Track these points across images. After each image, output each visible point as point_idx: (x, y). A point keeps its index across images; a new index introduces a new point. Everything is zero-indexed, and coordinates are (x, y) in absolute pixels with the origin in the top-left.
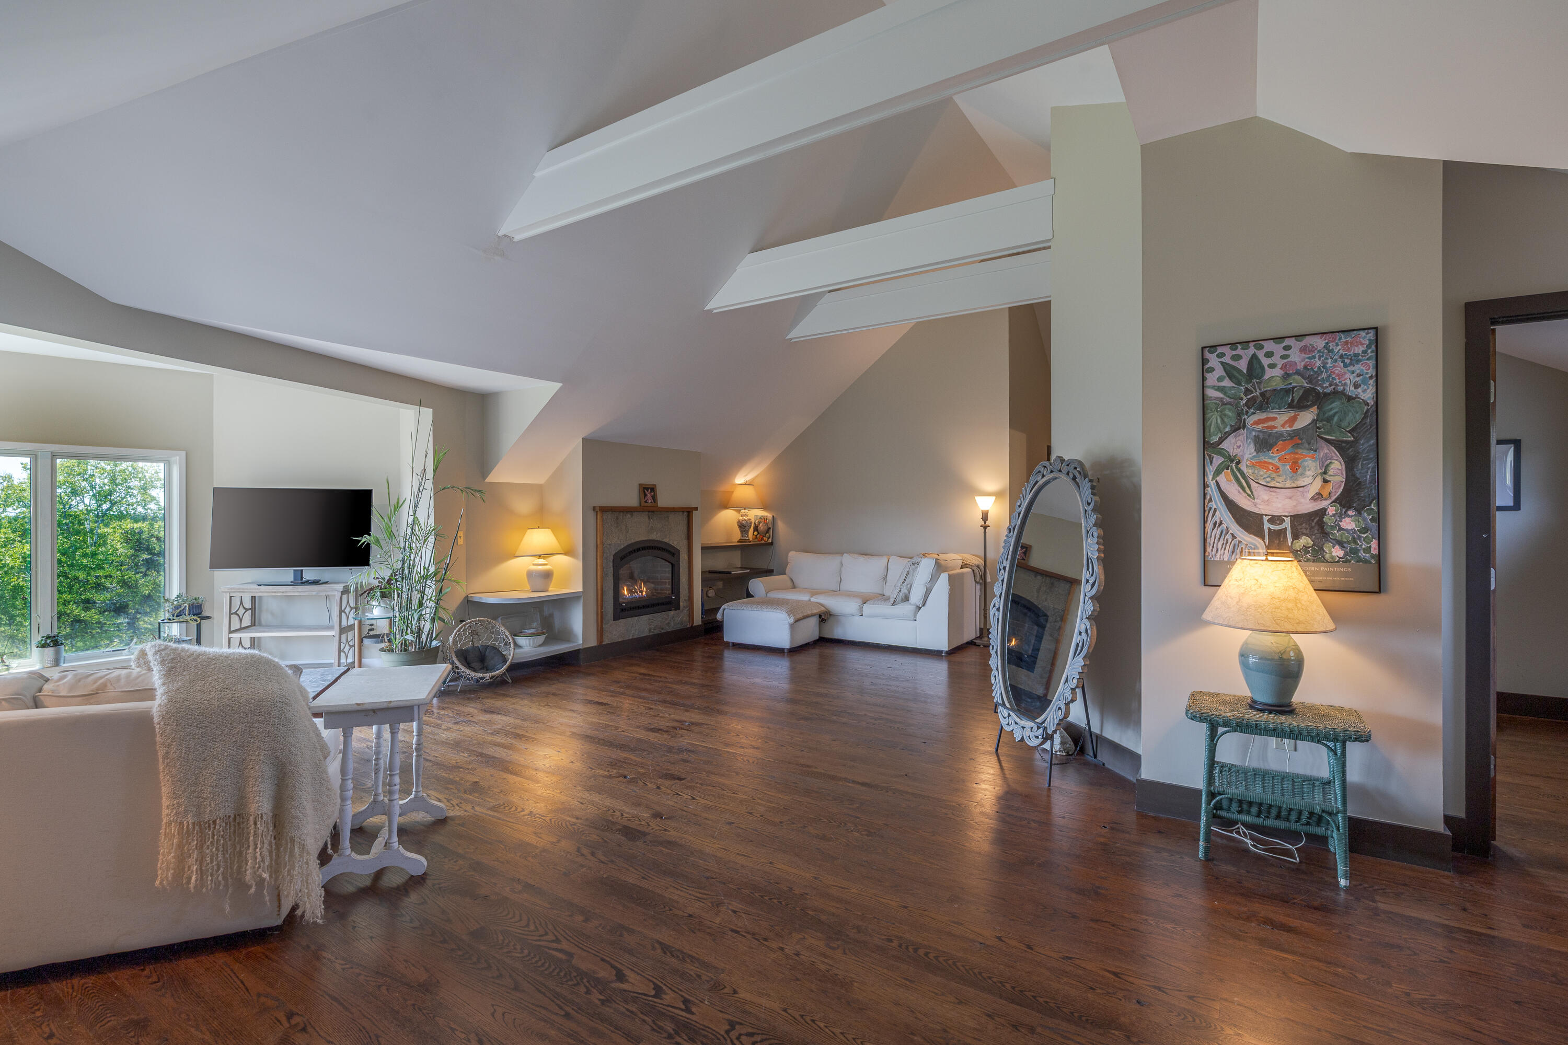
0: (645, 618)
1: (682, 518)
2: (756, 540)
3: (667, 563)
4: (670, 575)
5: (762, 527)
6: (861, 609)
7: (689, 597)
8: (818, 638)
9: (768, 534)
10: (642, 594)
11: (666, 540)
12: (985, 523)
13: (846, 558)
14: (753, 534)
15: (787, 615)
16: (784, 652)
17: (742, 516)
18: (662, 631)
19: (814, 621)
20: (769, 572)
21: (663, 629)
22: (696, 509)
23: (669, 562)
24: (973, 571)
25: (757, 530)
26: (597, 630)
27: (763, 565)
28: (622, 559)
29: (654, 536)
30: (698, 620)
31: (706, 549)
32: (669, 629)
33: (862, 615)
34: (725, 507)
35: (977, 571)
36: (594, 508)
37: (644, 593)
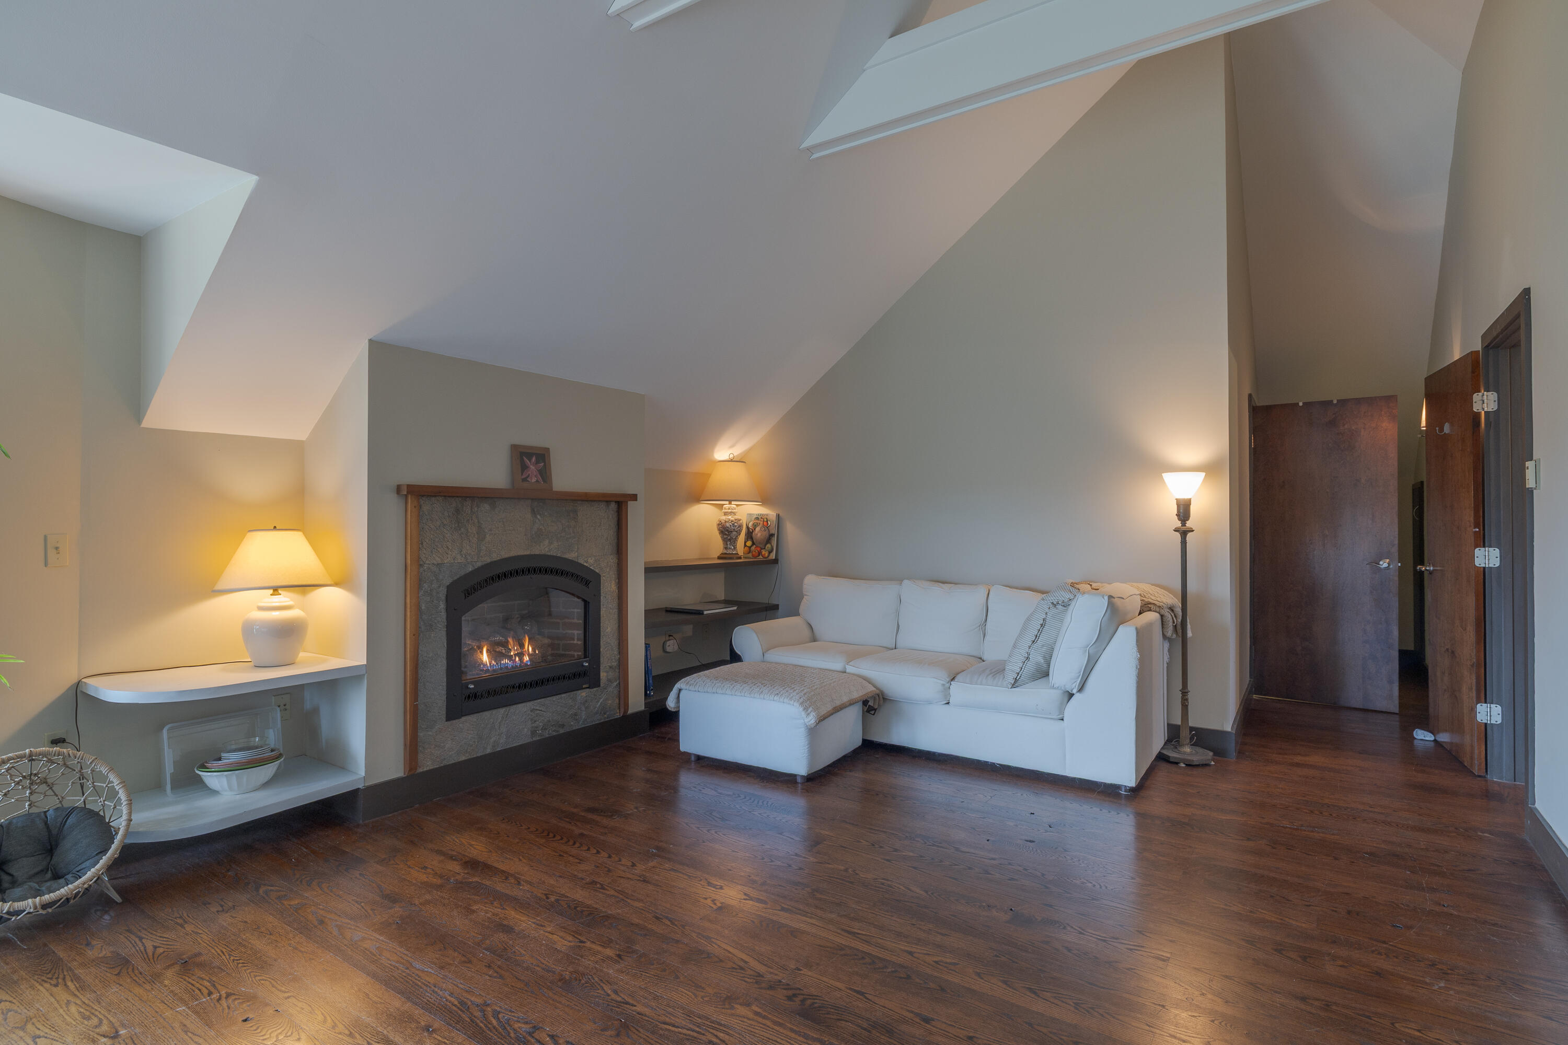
0: (523, 709)
1: (606, 515)
2: (750, 555)
3: (576, 599)
4: (581, 622)
5: (759, 533)
6: (946, 690)
7: (619, 660)
8: (859, 743)
9: (769, 546)
10: (521, 660)
11: (571, 556)
12: (1184, 524)
13: (909, 589)
14: (745, 545)
15: (801, 709)
16: (796, 782)
17: (725, 514)
18: (562, 731)
19: (853, 715)
20: (768, 610)
21: (563, 726)
22: (634, 497)
23: (578, 597)
24: (1162, 616)
25: (752, 538)
26: (405, 745)
27: (759, 596)
28: (468, 593)
29: (546, 548)
30: (637, 702)
31: (653, 571)
32: (575, 726)
33: (948, 703)
34: (697, 497)
35: (1169, 616)
36: (399, 489)
37: (526, 658)
